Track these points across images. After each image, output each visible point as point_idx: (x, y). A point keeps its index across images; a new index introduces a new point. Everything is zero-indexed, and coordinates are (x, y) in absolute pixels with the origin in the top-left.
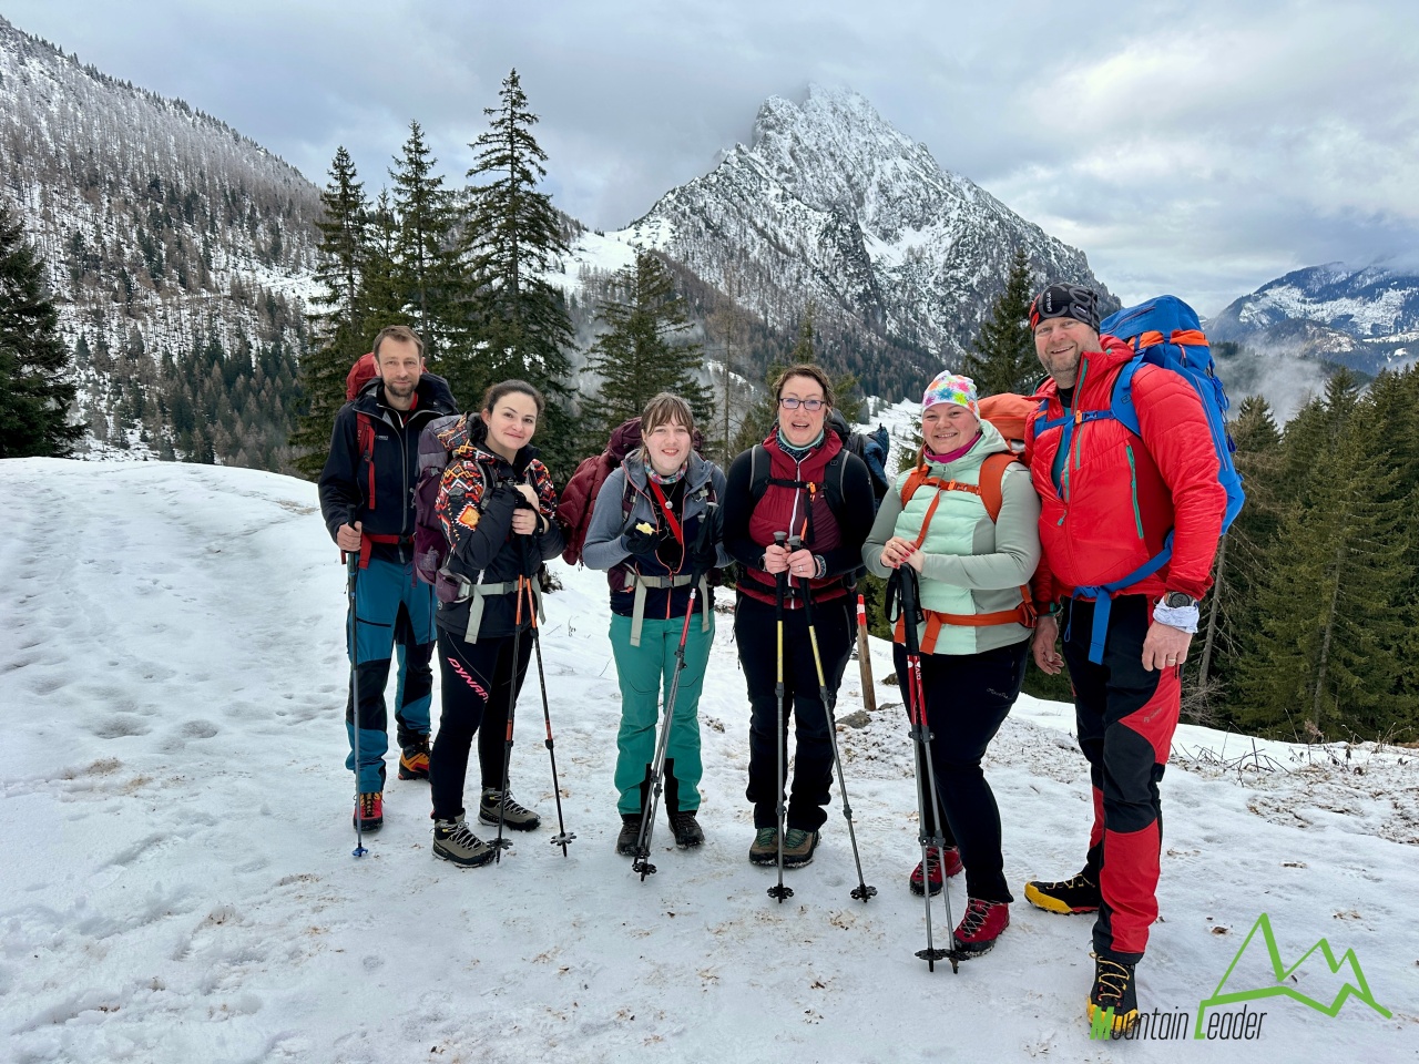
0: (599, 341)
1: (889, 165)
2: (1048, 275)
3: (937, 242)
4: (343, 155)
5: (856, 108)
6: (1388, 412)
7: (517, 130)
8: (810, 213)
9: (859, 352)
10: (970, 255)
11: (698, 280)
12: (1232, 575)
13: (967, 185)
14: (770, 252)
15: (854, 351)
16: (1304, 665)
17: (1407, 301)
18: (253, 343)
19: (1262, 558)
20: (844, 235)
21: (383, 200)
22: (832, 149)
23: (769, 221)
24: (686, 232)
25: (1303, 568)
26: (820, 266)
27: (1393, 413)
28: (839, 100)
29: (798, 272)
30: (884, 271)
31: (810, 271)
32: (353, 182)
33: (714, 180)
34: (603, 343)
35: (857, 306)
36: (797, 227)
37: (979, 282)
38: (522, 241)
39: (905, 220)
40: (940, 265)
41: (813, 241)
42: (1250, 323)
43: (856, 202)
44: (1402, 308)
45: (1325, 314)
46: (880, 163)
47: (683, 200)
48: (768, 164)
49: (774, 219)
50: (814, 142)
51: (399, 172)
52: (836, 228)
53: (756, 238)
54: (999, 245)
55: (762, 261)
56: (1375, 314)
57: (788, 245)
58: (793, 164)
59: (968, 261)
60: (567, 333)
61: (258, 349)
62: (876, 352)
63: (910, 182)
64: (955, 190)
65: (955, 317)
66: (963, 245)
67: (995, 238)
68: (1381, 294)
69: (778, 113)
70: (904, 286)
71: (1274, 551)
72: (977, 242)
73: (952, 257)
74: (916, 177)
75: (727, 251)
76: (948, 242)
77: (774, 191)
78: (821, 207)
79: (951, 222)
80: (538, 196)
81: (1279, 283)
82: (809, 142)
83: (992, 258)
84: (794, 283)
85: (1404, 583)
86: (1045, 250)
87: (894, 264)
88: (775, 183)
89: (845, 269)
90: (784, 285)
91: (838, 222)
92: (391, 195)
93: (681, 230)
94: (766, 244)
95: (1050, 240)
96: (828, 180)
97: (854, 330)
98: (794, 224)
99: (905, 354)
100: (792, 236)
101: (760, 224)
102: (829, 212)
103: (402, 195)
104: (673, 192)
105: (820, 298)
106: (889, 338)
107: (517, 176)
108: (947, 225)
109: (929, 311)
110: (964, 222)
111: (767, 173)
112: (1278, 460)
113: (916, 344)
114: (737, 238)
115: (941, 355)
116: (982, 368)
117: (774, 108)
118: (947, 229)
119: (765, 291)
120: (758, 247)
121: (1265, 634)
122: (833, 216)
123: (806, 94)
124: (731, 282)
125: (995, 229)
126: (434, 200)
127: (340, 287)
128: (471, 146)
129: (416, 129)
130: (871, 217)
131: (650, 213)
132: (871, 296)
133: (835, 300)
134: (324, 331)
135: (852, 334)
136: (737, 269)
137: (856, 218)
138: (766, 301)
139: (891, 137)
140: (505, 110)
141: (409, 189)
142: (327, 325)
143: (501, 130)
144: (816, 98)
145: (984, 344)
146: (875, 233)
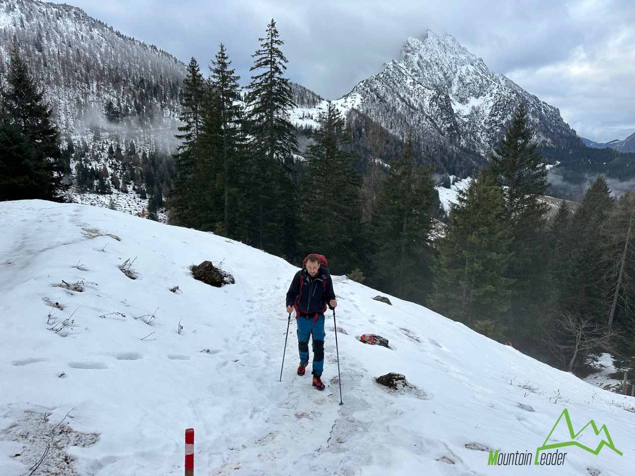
1: (464, 68)
2: (540, 120)
3: (486, 104)
4: (194, 61)
5: (450, 42)
7: (273, 48)
8: (426, 90)
9: (447, 155)
10: (502, 110)
11: (372, 122)
12: (628, 269)
13: (502, 77)
14: (406, 109)
15: (444, 154)
20: (442, 100)
22: (437, 61)
23: (406, 94)
24: (368, 100)
26: (430, 115)
28: (442, 38)
29: (419, 118)
30: (460, 117)
31: (425, 117)
32: (198, 74)
33: (382, 76)
34: (311, 149)
35: (446, 133)
36: (420, 97)
37: (506, 123)
38: (276, 101)
39: (471, 94)
40: (487, 115)
41: (427, 103)
43: (448, 86)
46: (460, 67)
47: (367, 85)
48: (407, 68)
49: (409, 93)
50: (429, 58)
52: (438, 97)
53: (400, 102)
54: (516, 105)
55: (402, 113)
57: (415, 105)
58: (418, 68)
59: (501, 113)
62: (455, 155)
63: (474, 76)
64: (496, 79)
65: (494, 139)
66: (499, 105)
67: (514, 102)
69: (412, 45)
70: (470, 124)
72: (506, 104)
73: (493, 111)
74: (477, 74)
75: (386, 108)
76: (491, 104)
77: (409, 81)
78: (431, 87)
79: (493, 95)
80: (283, 79)
82: (426, 58)
83: (513, 111)
84: (417, 123)
86: (539, 108)
87: (465, 114)
88: (410, 77)
89: (442, 116)
90: (412, 124)
91: (439, 94)
93: (366, 99)
94: (405, 105)
95: (542, 103)
96: (435, 75)
97: (445, 144)
98: (418, 96)
99: (469, 156)
100: (417, 101)
101: (402, 96)
102: (435, 90)
103: (216, 79)
104: (363, 82)
105: (429, 130)
106: (462, 148)
107: (273, 70)
108: (491, 96)
109: (481, 135)
110: (499, 94)
111: (406, 72)
113: (475, 151)
114: (391, 102)
115: (486, 156)
116: (499, 163)
117: (410, 43)
118: (491, 98)
119: (403, 126)
120: (401, 106)
122: (437, 92)
123: (426, 36)
124: (387, 123)
125: (515, 98)
126: (230, 81)
127: (192, 122)
128: (252, 56)
129: (222, 47)
130: (455, 92)
131: (352, 92)
132: (453, 128)
133: (436, 131)
134: (184, 143)
135: (444, 146)
136: (390, 117)
137: (448, 93)
138: (403, 131)
139: (465, 55)
140: (268, 39)
141: (218, 75)
142: (185, 140)
143: (266, 48)
144: (430, 38)
145: (501, 151)
146: (456, 99)
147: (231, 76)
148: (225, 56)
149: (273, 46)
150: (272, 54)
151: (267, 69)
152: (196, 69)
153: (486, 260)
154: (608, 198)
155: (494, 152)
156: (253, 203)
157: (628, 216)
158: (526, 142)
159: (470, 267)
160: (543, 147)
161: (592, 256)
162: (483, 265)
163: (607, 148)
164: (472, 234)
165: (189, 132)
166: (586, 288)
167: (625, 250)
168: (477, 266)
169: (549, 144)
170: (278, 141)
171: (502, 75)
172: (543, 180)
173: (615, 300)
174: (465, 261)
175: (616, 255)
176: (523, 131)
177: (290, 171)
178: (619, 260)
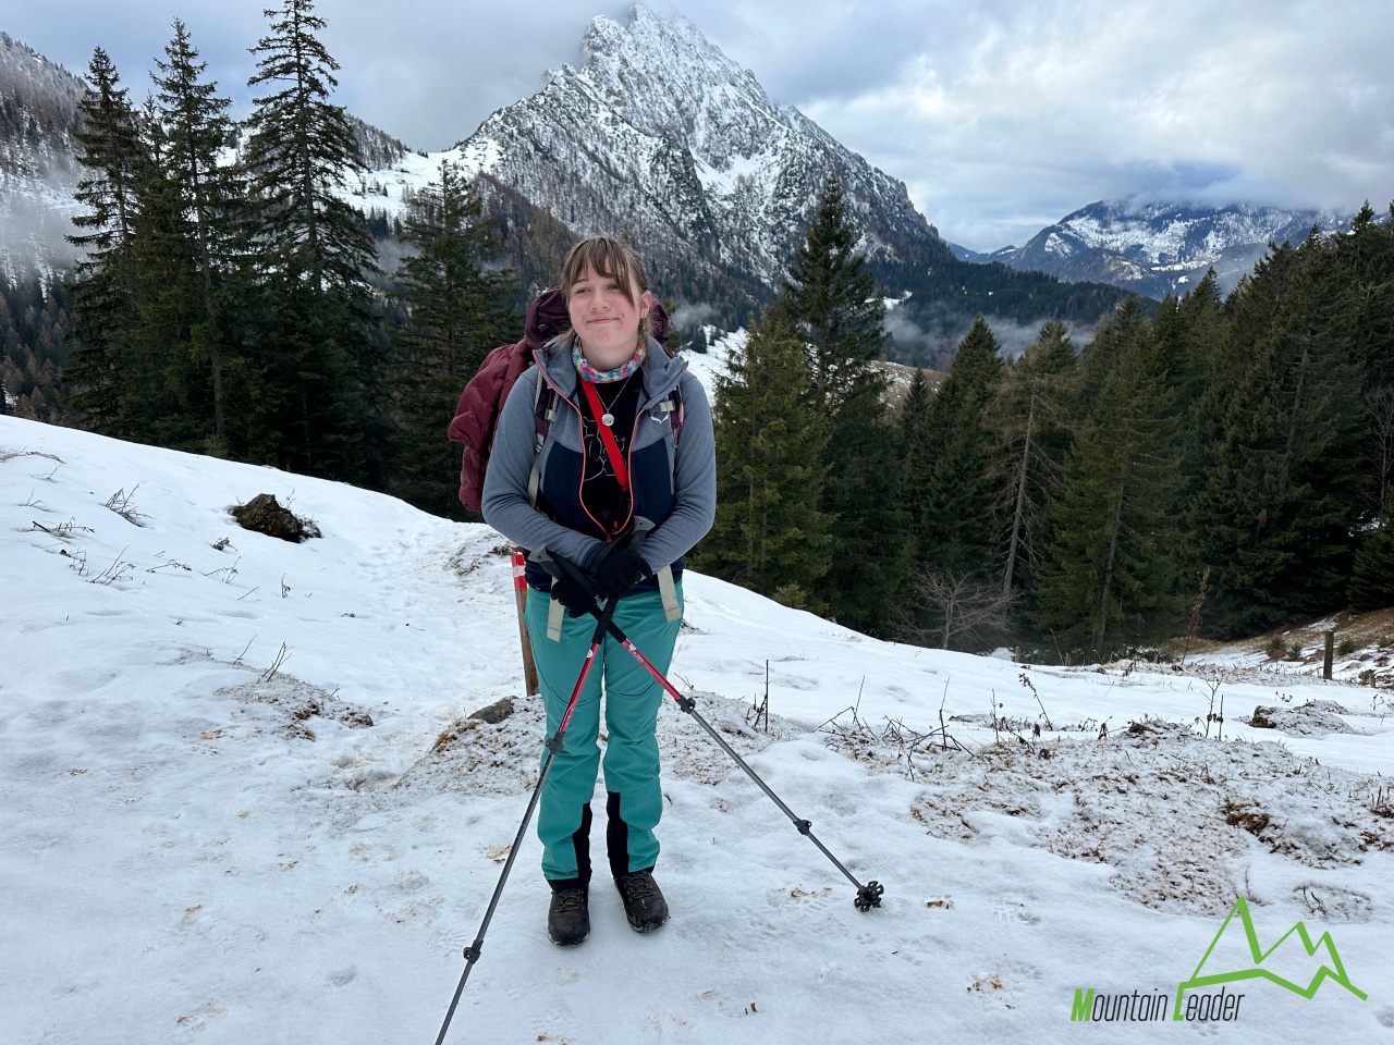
0: (404, 265)
1: (717, 91)
2: (871, 206)
3: (766, 171)
4: (101, 57)
5: (684, 31)
6: (1169, 335)
7: (302, 35)
8: (641, 137)
9: (694, 281)
10: (797, 184)
11: (529, 205)
12: (1032, 490)
13: (794, 114)
14: (602, 177)
15: (690, 280)
16: (1092, 572)
17: (1189, 232)
18: (42, 271)
19: (1058, 474)
20: (675, 161)
21: (150, 108)
22: (661, 73)
23: (600, 145)
24: (515, 154)
25: (1091, 483)
26: (653, 193)
27: (1174, 335)
28: (666, 23)
29: (632, 198)
30: (716, 199)
31: (643, 198)
32: (116, 88)
33: (542, 101)
34: (409, 267)
35: (691, 234)
36: (629, 152)
37: (807, 212)
38: (317, 157)
39: (735, 148)
40: (769, 194)
41: (645, 167)
42: (1054, 252)
43: (686, 128)
44: (1185, 239)
45: (1119, 243)
46: (710, 89)
47: (510, 121)
48: (596, 86)
49: (605, 143)
50: (642, 65)
51: (163, 76)
52: (667, 154)
53: (588, 162)
54: (825, 175)
55: (594, 186)
56: (1162, 244)
57: (620, 170)
58: (621, 87)
59: (796, 191)
60: (368, 255)
61: (48, 278)
62: (711, 281)
63: (739, 109)
64: (782, 119)
65: (785, 247)
66: (791, 174)
67: (821, 167)
68: (1167, 226)
69: (605, 33)
70: (736, 215)
71: (1067, 467)
72: (804, 171)
73: (781, 186)
74: (744, 104)
75: (558, 175)
76: (777, 171)
77: (604, 115)
78: (652, 131)
79: (779, 151)
80: (331, 108)
81: (1080, 214)
82: (637, 65)
83: (819, 187)
84: (628, 210)
85: (1182, 492)
86: (868, 181)
87: (726, 192)
88: (604, 106)
89: (678, 196)
90: (617, 211)
91: (669, 147)
92: (158, 102)
93: (509, 153)
94: (598, 169)
95: (873, 171)
96: (657, 105)
97: (689, 258)
98: (625, 149)
99: (739, 283)
100: (623, 161)
101: (591, 148)
102: (660, 137)
103: (169, 103)
104: (499, 112)
105: (654, 226)
106: (723, 266)
107: (305, 85)
108: (775, 154)
109: (761, 240)
110: (791, 151)
111: (596, 95)
112: (1074, 381)
113: (749, 273)
114: (568, 162)
115: (772, 284)
116: (798, 296)
117: (600, 29)
118: (775, 158)
119: (599, 217)
120: (589, 171)
121: (1059, 545)
122: (664, 141)
123: (633, 16)
124: (564, 208)
125: (821, 159)
126: (207, 109)
127: (109, 205)
128: (251, 51)
129: (180, 28)
130: (702, 144)
131: (476, 134)
132: (704, 224)
133: (669, 228)
134: (93, 255)
135: (687, 262)
136: (568, 194)
137: (687, 145)
138: (600, 227)
139: (718, 62)
140: (288, 12)
141: (176, 96)
142: (94, 248)
143: (284, 34)
144: (642, 20)
145: (799, 271)
146: (706, 160)
147: (208, 97)
148: (190, 50)
149: (302, 31)
150: (298, 48)
151: (290, 82)
152: (111, 77)
153: (784, 482)
154: (993, 359)
155: (787, 274)
156: (286, 391)
157: (1028, 391)
158: (846, 252)
159: (758, 498)
160: (880, 262)
161: (968, 469)
162: (781, 490)
163: (994, 263)
164: (757, 435)
165: (104, 230)
166: (962, 529)
167: (1026, 455)
168: (771, 494)
169: (889, 256)
170: (328, 248)
171: (794, 109)
172: (877, 327)
173: (1013, 549)
174: (749, 487)
175: (1010, 465)
176: (838, 232)
177: (364, 316)
178: (1015, 475)
